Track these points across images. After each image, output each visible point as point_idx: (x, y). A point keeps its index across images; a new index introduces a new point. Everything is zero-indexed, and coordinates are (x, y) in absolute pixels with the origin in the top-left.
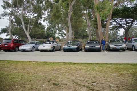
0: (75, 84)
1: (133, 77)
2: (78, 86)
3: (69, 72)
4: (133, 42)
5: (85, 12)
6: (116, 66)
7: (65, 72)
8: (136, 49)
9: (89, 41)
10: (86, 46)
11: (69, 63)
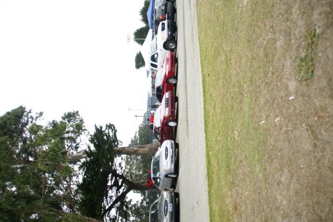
4: (158, 175)
8: (173, 171)
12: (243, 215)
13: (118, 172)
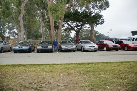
0: (23, 88)
2: (25, 89)
3: (17, 75)
5: (39, 12)
6: (66, 66)
7: (13, 75)
8: (84, 49)
9: (41, 42)
10: (38, 47)
11: (18, 65)
12: (67, 77)
13: (83, 26)
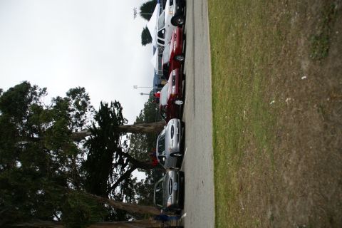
1: (244, 166)
4: (163, 154)
8: (178, 150)
12: (249, 195)
13: (123, 150)
